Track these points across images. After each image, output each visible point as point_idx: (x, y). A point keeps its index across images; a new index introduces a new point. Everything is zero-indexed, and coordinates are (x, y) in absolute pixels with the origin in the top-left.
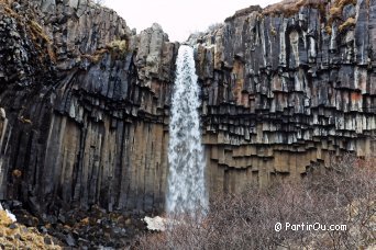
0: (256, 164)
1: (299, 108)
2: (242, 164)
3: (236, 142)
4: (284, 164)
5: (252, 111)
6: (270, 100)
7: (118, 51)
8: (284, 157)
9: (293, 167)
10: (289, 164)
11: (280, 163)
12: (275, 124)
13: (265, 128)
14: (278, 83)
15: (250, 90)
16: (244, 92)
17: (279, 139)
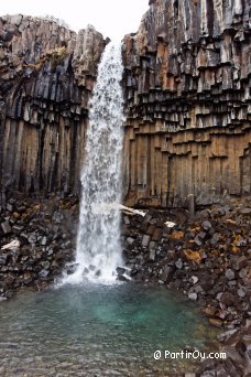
0: (194, 150)
1: (227, 84)
2: (182, 150)
3: (172, 129)
4: (221, 148)
5: (179, 95)
6: (196, 80)
7: (57, 57)
8: (221, 140)
9: (231, 150)
10: (227, 147)
11: (217, 147)
12: (207, 106)
13: (198, 111)
14: (203, 58)
15: (175, 71)
16: (169, 75)
17: (213, 122)
